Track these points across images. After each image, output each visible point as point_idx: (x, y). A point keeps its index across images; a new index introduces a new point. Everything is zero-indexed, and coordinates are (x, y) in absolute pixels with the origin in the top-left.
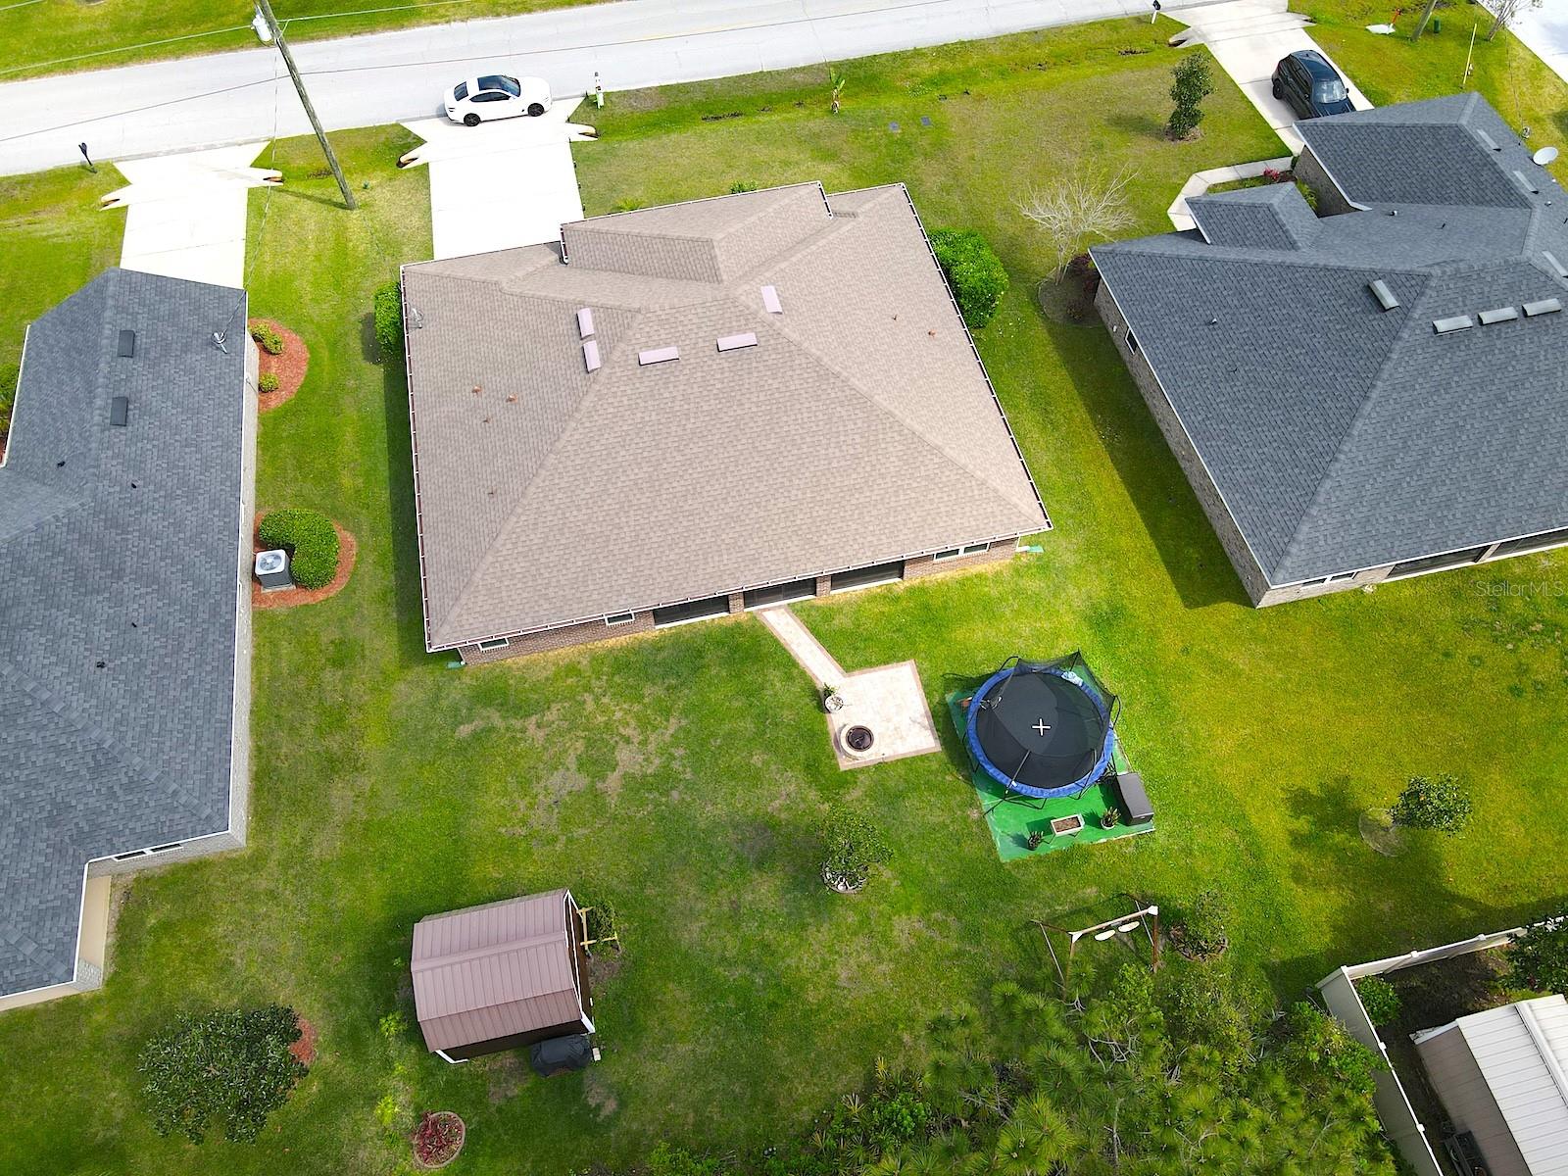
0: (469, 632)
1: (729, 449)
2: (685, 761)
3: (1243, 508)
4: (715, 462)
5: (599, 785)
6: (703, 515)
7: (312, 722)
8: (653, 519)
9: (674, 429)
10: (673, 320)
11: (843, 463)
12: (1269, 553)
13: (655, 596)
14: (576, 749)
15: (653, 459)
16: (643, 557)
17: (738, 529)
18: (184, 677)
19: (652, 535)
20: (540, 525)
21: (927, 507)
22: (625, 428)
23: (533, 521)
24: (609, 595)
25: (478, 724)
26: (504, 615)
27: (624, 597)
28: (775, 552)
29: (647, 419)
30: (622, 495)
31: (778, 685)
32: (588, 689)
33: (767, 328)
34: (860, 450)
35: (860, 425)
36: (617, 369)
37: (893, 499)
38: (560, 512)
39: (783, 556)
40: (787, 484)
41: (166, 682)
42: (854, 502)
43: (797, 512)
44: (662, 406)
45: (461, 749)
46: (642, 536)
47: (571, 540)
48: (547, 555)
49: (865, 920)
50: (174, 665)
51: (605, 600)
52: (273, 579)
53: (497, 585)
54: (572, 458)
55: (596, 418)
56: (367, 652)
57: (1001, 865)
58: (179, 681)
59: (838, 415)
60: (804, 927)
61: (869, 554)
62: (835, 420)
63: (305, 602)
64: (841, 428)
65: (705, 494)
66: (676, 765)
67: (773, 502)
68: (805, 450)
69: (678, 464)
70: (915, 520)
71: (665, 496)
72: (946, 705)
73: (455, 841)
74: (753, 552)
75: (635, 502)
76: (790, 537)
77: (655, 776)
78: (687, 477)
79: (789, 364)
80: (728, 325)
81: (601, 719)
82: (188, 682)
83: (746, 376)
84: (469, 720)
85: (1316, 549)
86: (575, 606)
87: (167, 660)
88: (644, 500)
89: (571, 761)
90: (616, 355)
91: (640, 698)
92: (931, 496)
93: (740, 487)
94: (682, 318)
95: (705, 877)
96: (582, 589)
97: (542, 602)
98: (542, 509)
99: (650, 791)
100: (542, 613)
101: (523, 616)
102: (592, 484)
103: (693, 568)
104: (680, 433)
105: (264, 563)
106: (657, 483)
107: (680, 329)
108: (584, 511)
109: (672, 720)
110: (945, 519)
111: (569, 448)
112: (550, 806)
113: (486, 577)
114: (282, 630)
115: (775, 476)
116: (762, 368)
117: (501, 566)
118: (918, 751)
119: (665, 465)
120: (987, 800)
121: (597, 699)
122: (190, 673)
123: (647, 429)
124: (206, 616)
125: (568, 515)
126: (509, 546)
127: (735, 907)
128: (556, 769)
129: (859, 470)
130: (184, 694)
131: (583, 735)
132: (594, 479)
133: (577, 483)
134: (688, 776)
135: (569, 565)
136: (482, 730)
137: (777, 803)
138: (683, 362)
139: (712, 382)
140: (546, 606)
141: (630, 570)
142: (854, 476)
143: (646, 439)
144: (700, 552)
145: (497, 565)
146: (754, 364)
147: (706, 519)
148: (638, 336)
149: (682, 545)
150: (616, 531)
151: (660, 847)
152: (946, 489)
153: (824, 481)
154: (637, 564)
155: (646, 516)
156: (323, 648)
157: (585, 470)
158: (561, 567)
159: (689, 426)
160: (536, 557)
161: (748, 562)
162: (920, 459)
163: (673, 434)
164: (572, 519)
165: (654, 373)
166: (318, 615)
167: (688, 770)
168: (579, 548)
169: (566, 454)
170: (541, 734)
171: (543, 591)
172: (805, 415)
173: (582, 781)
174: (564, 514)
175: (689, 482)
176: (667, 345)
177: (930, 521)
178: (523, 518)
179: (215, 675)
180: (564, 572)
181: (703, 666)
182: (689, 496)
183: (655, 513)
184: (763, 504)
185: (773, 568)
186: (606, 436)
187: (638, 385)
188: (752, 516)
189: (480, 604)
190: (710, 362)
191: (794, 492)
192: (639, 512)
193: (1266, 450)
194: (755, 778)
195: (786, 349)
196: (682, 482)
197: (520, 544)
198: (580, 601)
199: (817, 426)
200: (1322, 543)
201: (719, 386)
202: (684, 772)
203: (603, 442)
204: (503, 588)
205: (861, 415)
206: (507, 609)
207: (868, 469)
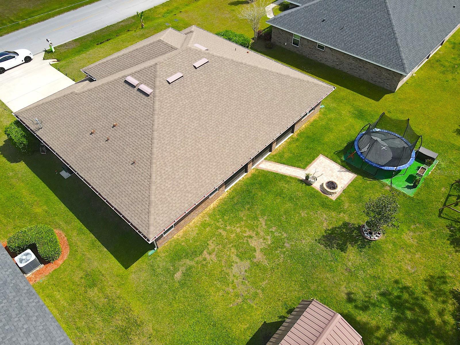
0: (163, 224)
1: (222, 102)
2: (279, 231)
3: (379, 60)
4: (220, 109)
5: (255, 260)
6: (228, 130)
7: (98, 319)
8: (210, 140)
9: (197, 103)
10: (172, 63)
11: (263, 92)
12: (399, 67)
13: (230, 170)
14: (233, 253)
15: (196, 117)
16: (216, 156)
17: (243, 130)
18: (24, 330)
19: (214, 146)
20: (167, 163)
21: (298, 96)
22: (178, 110)
23: (163, 163)
24: (212, 178)
25: (182, 269)
26: (174, 208)
27: (219, 176)
28: (261, 133)
29: (185, 103)
30: (193, 136)
31: (286, 186)
32: (218, 228)
33: (208, 55)
34: (265, 85)
35: (259, 77)
36: (161, 89)
37: (286, 98)
38: (172, 154)
39: (265, 133)
40: (249, 106)
41: (14, 339)
42: (275, 104)
43: (259, 115)
44: (187, 96)
45: (183, 284)
46: (211, 149)
47: (184, 163)
48: (177, 174)
49: (394, 244)
50: (13, 328)
51: (212, 181)
52: (31, 266)
53: (164, 197)
54: (164, 130)
55: (164, 110)
56: (103, 272)
57: (413, 198)
58: (22, 335)
59: (250, 76)
60: (378, 260)
61: (291, 119)
62: (251, 78)
63: (54, 269)
64: (255, 80)
65: (224, 122)
66: (277, 234)
67: (249, 115)
68: (248, 92)
69: (207, 115)
70: (297, 102)
71: (210, 130)
72: (344, 161)
73: (214, 325)
74: (254, 136)
75: (200, 137)
76: (263, 125)
77: (273, 243)
78: (213, 119)
79: (223, 65)
80: (193, 58)
81: (233, 235)
82: (28, 333)
83: (211, 74)
84: (176, 270)
85: (409, 60)
86: (202, 189)
87: (7, 327)
88: (203, 135)
89: (234, 258)
90: (158, 83)
91: (241, 220)
92: (296, 92)
93: (235, 115)
94: (175, 61)
95: (327, 267)
96: (200, 181)
97: (187, 195)
98: (164, 156)
99: (276, 250)
100: (190, 199)
101: (183, 205)
102: (178, 137)
103: (237, 152)
104: (201, 103)
105: (21, 261)
106: (204, 126)
107: (176, 65)
108: (182, 149)
109: (260, 220)
110: (305, 98)
111: (160, 126)
112: (242, 282)
113: (157, 196)
114: (50, 288)
115: (244, 106)
116: (215, 70)
117: (161, 188)
118: (351, 180)
119: (202, 118)
120: (387, 181)
121: (225, 230)
122: (25, 326)
123: (187, 107)
124: (14, 294)
125: (176, 153)
126: (159, 178)
127: (348, 270)
128: (232, 265)
129: (269, 92)
130: (30, 339)
131: (231, 246)
132: (178, 134)
133: (172, 139)
134: (285, 235)
135: (189, 174)
136: (187, 270)
137: (325, 224)
138: (185, 77)
139: (200, 81)
140: (190, 195)
141: (214, 164)
142: (269, 95)
143: (189, 111)
144: (236, 145)
145: (158, 188)
146: (212, 69)
147: (230, 132)
148: (162, 73)
149: (227, 145)
150: (199, 151)
151: (300, 268)
152: (299, 88)
153: (261, 101)
154: (215, 160)
155: (207, 140)
156: (79, 283)
157: (172, 133)
158: (186, 176)
159: (202, 100)
160: (173, 177)
161: (255, 141)
162: (285, 81)
163: (198, 105)
164: (179, 154)
165: (177, 85)
166: (65, 270)
167: (283, 233)
168: (189, 165)
169: (161, 129)
170: (213, 256)
171: (185, 190)
172: (240, 80)
173: (247, 263)
174: (174, 154)
175: (215, 120)
176: (175, 73)
177: (301, 100)
178: (158, 163)
179: (41, 320)
180: (189, 177)
181: (254, 195)
182: (219, 126)
183: (210, 138)
184: (246, 117)
185: (264, 139)
186: (173, 116)
187: (173, 92)
188: (245, 123)
189: (161, 209)
190: (195, 74)
191: (254, 108)
192: (204, 140)
193: (371, 42)
194: (309, 221)
195: (219, 60)
196: (213, 121)
197: (163, 175)
198: (202, 186)
199: (246, 82)
200: (409, 57)
201: (204, 81)
202: (282, 235)
203: (173, 118)
204: (167, 197)
205: (258, 74)
206: (174, 205)
207: (272, 91)
